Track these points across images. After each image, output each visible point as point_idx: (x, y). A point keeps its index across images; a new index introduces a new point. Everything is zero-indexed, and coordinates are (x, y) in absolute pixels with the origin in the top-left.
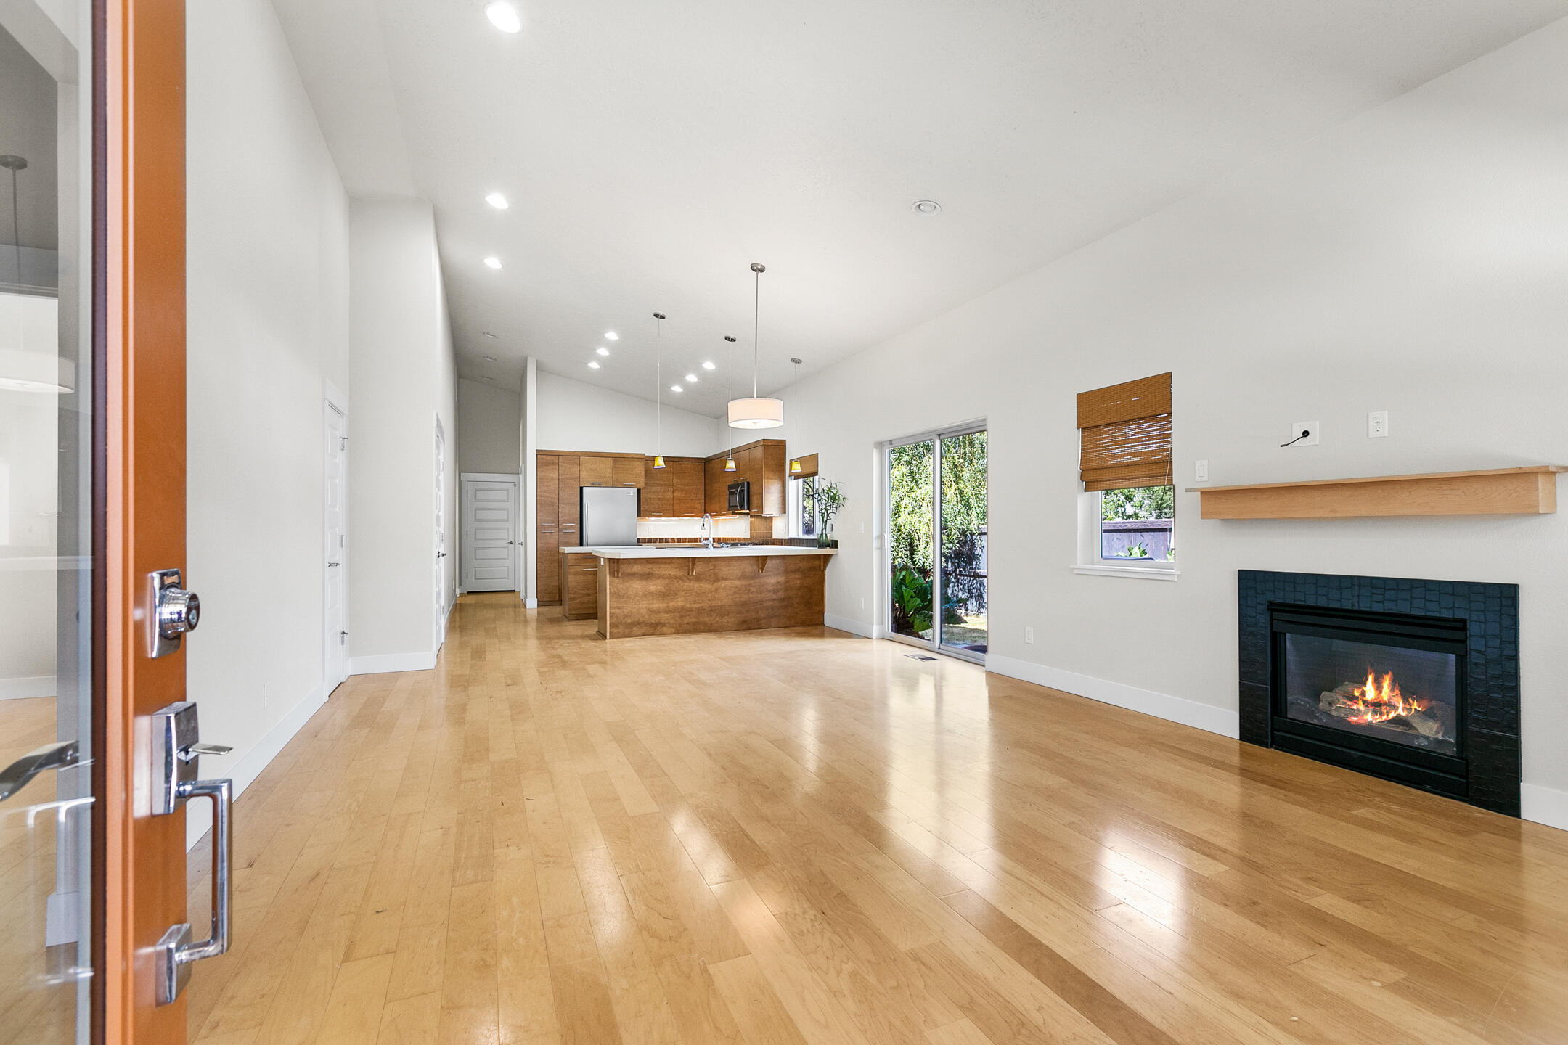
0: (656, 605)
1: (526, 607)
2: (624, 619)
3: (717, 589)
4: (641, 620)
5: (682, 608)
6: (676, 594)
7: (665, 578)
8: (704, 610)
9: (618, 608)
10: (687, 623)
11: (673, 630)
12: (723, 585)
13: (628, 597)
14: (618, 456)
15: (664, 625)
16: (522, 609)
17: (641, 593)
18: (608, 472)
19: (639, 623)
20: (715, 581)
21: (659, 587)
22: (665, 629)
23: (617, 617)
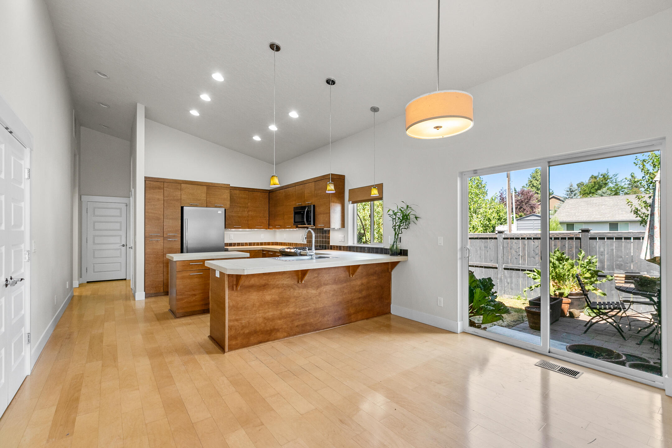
0: (270, 313)
1: (134, 299)
2: (242, 330)
3: (320, 294)
4: (258, 328)
5: (293, 313)
6: (288, 301)
7: (279, 288)
8: (310, 312)
9: (237, 320)
10: (297, 326)
11: (285, 334)
12: (324, 290)
13: (246, 309)
14: (211, 185)
15: (278, 330)
16: (132, 302)
17: (258, 304)
18: (203, 196)
19: (255, 332)
20: (318, 287)
21: (273, 296)
22: (279, 334)
23: (236, 329)
